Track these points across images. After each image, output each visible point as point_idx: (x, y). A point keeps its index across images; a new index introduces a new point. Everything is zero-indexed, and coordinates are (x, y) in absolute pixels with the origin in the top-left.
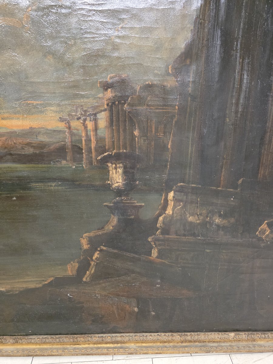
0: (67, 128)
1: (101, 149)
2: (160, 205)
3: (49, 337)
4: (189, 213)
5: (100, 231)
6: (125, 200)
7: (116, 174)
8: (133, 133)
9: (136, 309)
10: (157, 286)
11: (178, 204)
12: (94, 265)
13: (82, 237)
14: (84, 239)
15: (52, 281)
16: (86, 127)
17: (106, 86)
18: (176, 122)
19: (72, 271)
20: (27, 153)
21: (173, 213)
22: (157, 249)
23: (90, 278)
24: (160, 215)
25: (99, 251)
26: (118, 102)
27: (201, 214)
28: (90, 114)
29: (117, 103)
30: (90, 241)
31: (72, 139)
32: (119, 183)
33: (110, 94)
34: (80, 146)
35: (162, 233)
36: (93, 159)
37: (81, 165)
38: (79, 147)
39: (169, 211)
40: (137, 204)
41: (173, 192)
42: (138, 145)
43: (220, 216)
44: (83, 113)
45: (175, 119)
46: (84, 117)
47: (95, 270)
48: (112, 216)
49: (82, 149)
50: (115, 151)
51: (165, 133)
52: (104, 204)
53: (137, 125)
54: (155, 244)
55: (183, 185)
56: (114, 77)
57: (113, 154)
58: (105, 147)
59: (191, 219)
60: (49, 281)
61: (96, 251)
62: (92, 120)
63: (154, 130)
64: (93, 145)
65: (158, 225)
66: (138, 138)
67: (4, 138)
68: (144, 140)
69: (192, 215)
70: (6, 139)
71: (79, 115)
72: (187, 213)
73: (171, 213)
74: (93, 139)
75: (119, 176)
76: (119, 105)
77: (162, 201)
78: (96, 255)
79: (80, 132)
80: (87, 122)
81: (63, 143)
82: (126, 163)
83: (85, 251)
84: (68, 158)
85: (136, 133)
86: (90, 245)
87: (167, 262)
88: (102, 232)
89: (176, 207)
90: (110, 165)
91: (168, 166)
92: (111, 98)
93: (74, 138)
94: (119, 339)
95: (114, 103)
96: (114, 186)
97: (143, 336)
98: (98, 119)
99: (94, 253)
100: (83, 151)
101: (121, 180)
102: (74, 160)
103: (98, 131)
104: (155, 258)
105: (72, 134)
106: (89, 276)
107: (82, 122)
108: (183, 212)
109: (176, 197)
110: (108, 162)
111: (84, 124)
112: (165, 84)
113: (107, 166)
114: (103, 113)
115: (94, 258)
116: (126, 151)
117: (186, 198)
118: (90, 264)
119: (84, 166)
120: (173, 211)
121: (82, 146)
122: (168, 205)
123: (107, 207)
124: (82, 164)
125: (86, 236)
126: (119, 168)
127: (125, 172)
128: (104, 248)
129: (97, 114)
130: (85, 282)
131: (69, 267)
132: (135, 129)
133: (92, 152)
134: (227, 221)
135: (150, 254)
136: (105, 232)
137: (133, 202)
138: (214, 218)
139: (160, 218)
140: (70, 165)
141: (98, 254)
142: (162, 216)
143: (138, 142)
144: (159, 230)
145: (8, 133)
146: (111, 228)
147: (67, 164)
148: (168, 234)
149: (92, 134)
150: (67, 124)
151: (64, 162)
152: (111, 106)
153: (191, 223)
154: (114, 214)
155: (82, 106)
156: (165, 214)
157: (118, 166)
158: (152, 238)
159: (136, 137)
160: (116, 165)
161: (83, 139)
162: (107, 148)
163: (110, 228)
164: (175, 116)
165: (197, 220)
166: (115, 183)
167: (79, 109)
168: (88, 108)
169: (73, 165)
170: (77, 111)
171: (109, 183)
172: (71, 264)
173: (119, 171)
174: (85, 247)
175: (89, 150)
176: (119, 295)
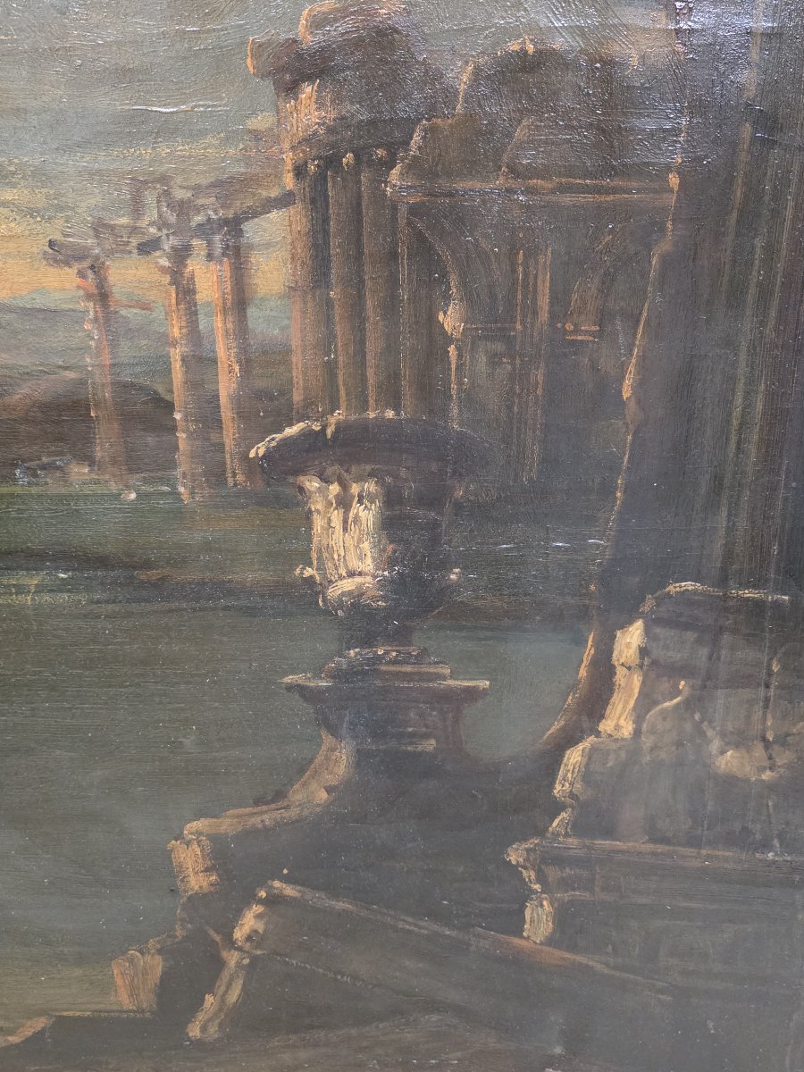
0: (89, 297)
1: (267, 406)
2: (573, 687)
4: (723, 735)
5: (265, 808)
6: (395, 662)
7: (345, 529)
8: (431, 319)
10: (550, 1071)
11: (665, 685)
12: (238, 965)
13: (179, 837)
14: (188, 843)
15: (39, 1035)
16: (186, 292)
18: (666, 261)
19: (133, 993)
21: (637, 733)
22: (552, 904)
23: (220, 1025)
24: (569, 739)
25: (260, 902)
26: (357, 157)
27: (783, 740)
28: (209, 220)
29: (349, 158)
30: (220, 856)
31: (115, 356)
32: (360, 574)
33: (308, 110)
34: (161, 389)
35: (577, 828)
36: (228, 456)
37: (166, 488)
38: (156, 392)
39: (618, 721)
40: (451, 682)
41: (639, 624)
42: (460, 383)
44: (172, 219)
45: (665, 246)
46: (174, 241)
47: (245, 991)
48: (328, 739)
49: (170, 407)
50: (338, 416)
51: (603, 318)
52: (288, 679)
53: (454, 280)
54: (541, 879)
55: (695, 592)
56: (336, 20)
57: (329, 432)
58: (285, 391)
59: (728, 761)
60: (29, 1033)
61: (248, 905)
62: (218, 252)
63: (544, 301)
64: (226, 386)
65: (558, 787)
66: (458, 349)
68: (494, 361)
69: (737, 746)
71: (153, 230)
72: (710, 733)
73: (627, 729)
74: (224, 351)
75: (360, 540)
76: (358, 174)
77: (583, 672)
78: (250, 921)
79: (158, 315)
80: (195, 266)
81: (71, 375)
82: (396, 477)
83: (197, 900)
84: (99, 454)
85: (451, 319)
86: (218, 875)
87: (599, 967)
88: (277, 815)
89: (656, 703)
90: (312, 484)
91: (619, 494)
92: (315, 133)
93: (125, 350)
95: (331, 162)
96: (333, 592)
98: (251, 247)
99: (239, 913)
100: (178, 416)
101: (369, 561)
102: (131, 462)
104: (542, 944)
105: (116, 328)
106: (216, 1015)
107: (165, 262)
108: (688, 727)
109: (657, 653)
110: (298, 472)
111: (177, 275)
112: (615, 48)
113: (301, 489)
114: (274, 215)
115: (239, 934)
116: (398, 414)
117: (710, 657)
118: (220, 964)
119: (182, 489)
120: (639, 720)
121: (171, 392)
122: (611, 691)
123: (303, 696)
124: (172, 483)
125: (199, 833)
126: (360, 502)
127: (391, 525)
128: (290, 891)
129: (247, 219)
130: (199, 1044)
131: (119, 969)
132: (447, 298)
133: (220, 421)
135: (515, 924)
136: (293, 813)
137: (432, 670)
139: (568, 752)
140: (114, 487)
141: (259, 917)
142: (581, 747)
143: (459, 367)
144: (563, 815)
146: (324, 795)
147: (97, 482)
148: (609, 833)
149: (217, 327)
150: (90, 274)
151: (79, 472)
152: (321, 178)
153: (729, 783)
154: (334, 731)
155: (164, 179)
156: (598, 734)
157: (355, 489)
158: (528, 850)
159: (449, 340)
160: (345, 487)
161: (176, 354)
162: (297, 397)
163: (313, 794)
164: (662, 229)
165: (762, 769)
166: (341, 578)
167: (150, 198)
168: (197, 189)
169: (128, 487)
170: (137, 208)
171: (311, 577)
172: (131, 961)
173: (363, 514)
174: (197, 881)
175: (207, 408)
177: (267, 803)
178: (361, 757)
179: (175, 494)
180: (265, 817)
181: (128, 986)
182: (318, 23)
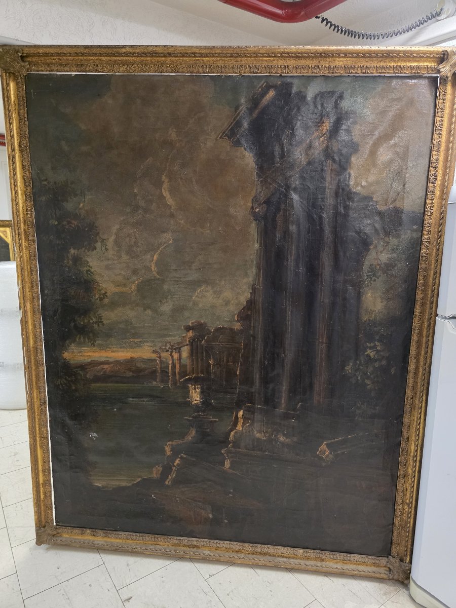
0: (158, 358)
1: (183, 373)
3: (134, 534)
4: (257, 431)
5: (181, 440)
6: (203, 415)
7: (195, 393)
8: (208, 362)
9: (211, 516)
10: (230, 495)
11: (246, 421)
12: (175, 470)
13: (166, 445)
14: (168, 446)
16: (172, 357)
17: (188, 329)
18: (242, 355)
19: (156, 474)
20: (128, 376)
21: (242, 429)
22: (229, 461)
23: (171, 482)
24: (231, 430)
25: (180, 458)
27: (267, 432)
28: (176, 348)
29: (196, 340)
30: (172, 450)
31: (161, 366)
32: (197, 400)
33: (191, 334)
35: (233, 446)
36: (177, 381)
38: (167, 371)
39: (239, 427)
40: (212, 419)
41: (242, 411)
42: (213, 371)
43: (284, 435)
44: (171, 347)
45: (242, 353)
46: (171, 350)
47: (176, 475)
48: (192, 428)
49: (169, 373)
50: (194, 375)
51: (234, 362)
53: (211, 356)
54: (228, 456)
55: (250, 406)
56: (195, 323)
57: (193, 378)
58: (186, 371)
59: (258, 435)
60: (138, 481)
61: (177, 458)
62: (177, 352)
63: (225, 360)
64: (177, 371)
65: (230, 439)
67: (112, 365)
68: (218, 368)
69: (259, 433)
71: (168, 349)
72: (254, 430)
73: (241, 429)
74: (177, 365)
75: (197, 395)
76: (197, 342)
77: (233, 419)
78: (177, 462)
79: (168, 360)
80: (174, 354)
81: (154, 369)
82: (203, 385)
83: (168, 457)
84: (157, 380)
85: (211, 362)
87: (238, 473)
88: (183, 442)
89: (245, 424)
90: (190, 386)
91: (238, 389)
92: (192, 337)
93: (162, 365)
94: (195, 543)
95: (194, 340)
96: (193, 403)
97: (217, 543)
98: (182, 351)
99: (175, 460)
100: (170, 375)
101: (199, 398)
102: (162, 381)
103: (182, 360)
104: (228, 469)
105: (161, 362)
106: (171, 480)
107: (169, 353)
108: (251, 429)
109: (245, 415)
110: (189, 383)
111: (171, 355)
112: (233, 327)
113: (188, 386)
114: (185, 347)
115: (175, 464)
116: (203, 375)
117: (254, 417)
118: (172, 469)
119: (170, 386)
120: (243, 427)
121: (169, 371)
122: (238, 422)
124: (168, 385)
125: (169, 444)
126: (197, 389)
127: (202, 392)
128: (184, 456)
129: (181, 347)
130: (167, 485)
131: (154, 469)
132: (211, 359)
133: (176, 376)
134: (290, 440)
135: (222, 463)
136: (185, 441)
137: (209, 417)
138: (278, 436)
140: (159, 385)
141: (179, 461)
142: (233, 432)
143: (213, 368)
144: (231, 444)
145: (115, 361)
146: (190, 438)
147: (157, 384)
148: (239, 448)
149: (176, 362)
150: (158, 355)
151: (154, 383)
152: (192, 342)
153: (258, 439)
155: (170, 342)
156: (236, 430)
157: (197, 387)
158: (225, 450)
159: (211, 365)
160: (195, 386)
161: (170, 366)
162: (188, 372)
163: (189, 438)
164: (241, 350)
165: (264, 437)
166: (194, 401)
167: (168, 344)
168: (175, 344)
169: (161, 385)
170: (166, 346)
171: (189, 400)
172: (156, 468)
173: (198, 391)
174: (169, 453)
175: (174, 374)
176: (196, 501)
178: (197, 431)
180: (181, 442)
181: (156, 473)
182: (192, 323)
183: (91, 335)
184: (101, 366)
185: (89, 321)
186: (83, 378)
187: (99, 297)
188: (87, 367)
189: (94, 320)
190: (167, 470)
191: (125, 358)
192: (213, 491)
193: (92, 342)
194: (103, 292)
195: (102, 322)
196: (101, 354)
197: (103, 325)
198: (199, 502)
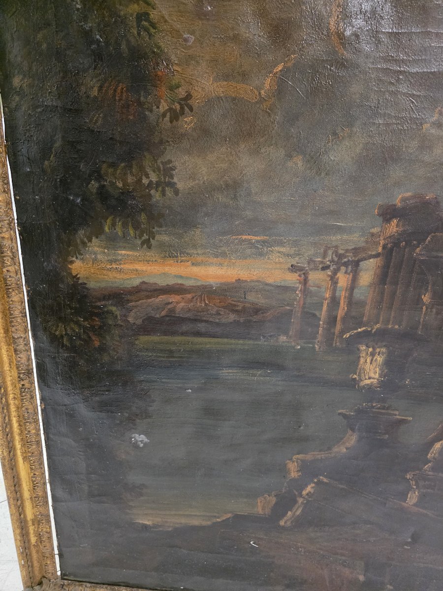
0: (300, 283)
1: (354, 319)
5: (323, 453)
6: (379, 408)
7: (371, 363)
8: (420, 296)
9: (362, 578)
10: (406, 547)
12: (302, 503)
13: (291, 459)
14: (293, 462)
15: (228, 520)
16: (335, 283)
17: (388, 213)
19: (263, 508)
20: (224, 321)
22: (418, 493)
23: (292, 522)
24: (437, 439)
25: (315, 483)
26: (406, 244)
28: (349, 261)
29: (403, 244)
30: (304, 467)
31: (304, 302)
32: (373, 378)
33: (394, 227)
34: (317, 313)
35: (433, 469)
36: (335, 337)
37: (311, 346)
38: (315, 315)
40: (398, 417)
42: (424, 319)
44: (336, 259)
46: (335, 267)
47: (302, 512)
48: (350, 432)
49: (320, 319)
50: (378, 326)
52: (340, 411)
53: (430, 285)
54: (417, 484)
56: (410, 199)
57: (373, 331)
58: (361, 317)
60: (224, 518)
61: (310, 484)
62: (349, 271)
64: (341, 313)
65: (429, 455)
66: (427, 309)
67: (189, 296)
68: (438, 312)
70: (193, 298)
71: (328, 263)
74: (343, 303)
75: (376, 367)
76: (405, 249)
78: (309, 489)
79: (323, 290)
80: (340, 275)
81: (288, 308)
82: (393, 347)
83: (293, 480)
84: (291, 333)
85: (426, 298)
86: (301, 473)
87: (431, 515)
88: (327, 455)
90: (363, 348)
92: (394, 235)
93: (309, 300)
95: (396, 244)
96: (362, 384)
98: (361, 270)
99: (306, 486)
100: (321, 323)
101: (377, 374)
102: (301, 336)
103: (356, 291)
104: (412, 505)
105: (305, 292)
106: (291, 518)
107: (330, 273)
110: (361, 343)
111: (334, 280)
113: (358, 349)
114: (372, 260)
115: (304, 493)
116: (399, 326)
118: (296, 502)
119: (316, 346)
121: (321, 315)
123: (344, 417)
124: (314, 343)
125: (298, 459)
126: (379, 355)
127: (387, 363)
128: (325, 480)
129: (362, 261)
130: (283, 527)
131: (259, 500)
132: (426, 290)
133: (335, 325)
135: (403, 496)
136: (333, 455)
137: (392, 412)
139: (436, 444)
140: (293, 344)
141: (312, 488)
142: (441, 442)
143: (425, 314)
144: (430, 464)
146: (345, 450)
147: (288, 342)
149: (342, 295)
150: (303, 276)
151: (283, 338)
152: (391, 250)
154: (353, 430)
155: (336, 247)
157: (378, 350)
158: (414, 475)
159: (424, 304)
160: (375, 350)
161: (326, 302)
162: (365, 319)
163: (341, 450)
166: (366, 379)
167: (330, 252)
168: (347, 251)
169: (298, 344)
170: (325, 255)
171: (355, 378)
172: (265, 498)
173: (379, 359)
174: (294, 474)
175: (332, 320)
176: (337, 554)
177: (324, 451)
178: (360, 439)
179: (314, 348)
180: (322, 455)
181: (262, 506)
182: (404, 200)
183: (143, 217)
184: (162, 298)
185: (140, 180)
186: (119, 322)
187: (170, 109)
188: (129, 297)
189: (154, 178)
190: (285, 502)
191: (223, 281)
192: (372, 539)
193: (145, 237)
194: (182, 92)
195: (172, 185)
196: (167, 269)
197: (177, 192)
198: (342, 555)
